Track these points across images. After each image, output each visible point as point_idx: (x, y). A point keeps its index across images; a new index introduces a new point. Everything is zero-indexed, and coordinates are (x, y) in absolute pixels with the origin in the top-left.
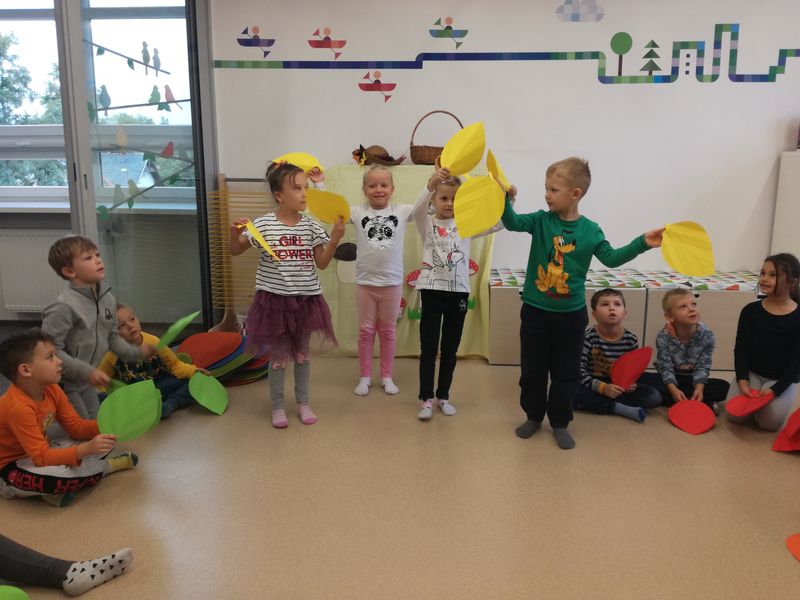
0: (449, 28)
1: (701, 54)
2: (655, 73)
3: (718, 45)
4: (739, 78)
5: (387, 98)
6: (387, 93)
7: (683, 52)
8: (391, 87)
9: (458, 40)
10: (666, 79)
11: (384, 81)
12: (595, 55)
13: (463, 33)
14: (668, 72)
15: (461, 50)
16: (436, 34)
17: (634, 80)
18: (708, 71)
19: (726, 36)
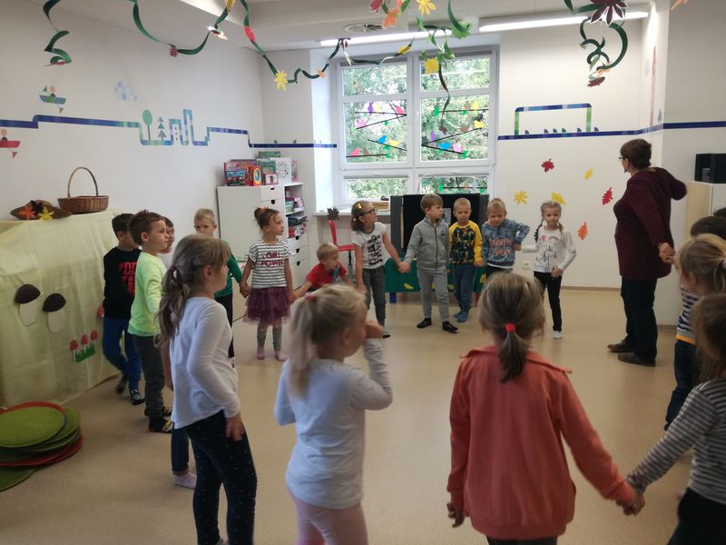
0: (53, 95)
1: (180, 128)
2: (164, 139)
3: (186, 123)
4: (195, 143)
5: (14, 154)
6: (14, 150)
7: (174, 126)
8: (16, 144)
9: (61, 106)
10: (169, 143)
11: (10, 138)
12: (137, 125)
13: (62, 101)
14: (169, 139)
15: (63, 115)
16: (44, 99)
17: (156, 143)
18: (184, 139)
19: (188, 116)
